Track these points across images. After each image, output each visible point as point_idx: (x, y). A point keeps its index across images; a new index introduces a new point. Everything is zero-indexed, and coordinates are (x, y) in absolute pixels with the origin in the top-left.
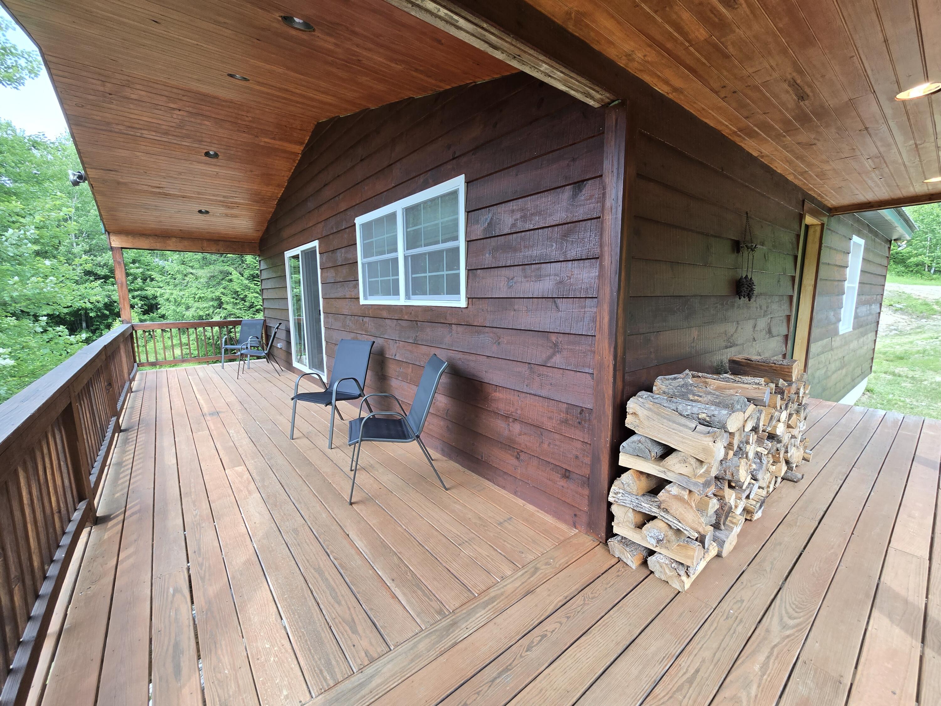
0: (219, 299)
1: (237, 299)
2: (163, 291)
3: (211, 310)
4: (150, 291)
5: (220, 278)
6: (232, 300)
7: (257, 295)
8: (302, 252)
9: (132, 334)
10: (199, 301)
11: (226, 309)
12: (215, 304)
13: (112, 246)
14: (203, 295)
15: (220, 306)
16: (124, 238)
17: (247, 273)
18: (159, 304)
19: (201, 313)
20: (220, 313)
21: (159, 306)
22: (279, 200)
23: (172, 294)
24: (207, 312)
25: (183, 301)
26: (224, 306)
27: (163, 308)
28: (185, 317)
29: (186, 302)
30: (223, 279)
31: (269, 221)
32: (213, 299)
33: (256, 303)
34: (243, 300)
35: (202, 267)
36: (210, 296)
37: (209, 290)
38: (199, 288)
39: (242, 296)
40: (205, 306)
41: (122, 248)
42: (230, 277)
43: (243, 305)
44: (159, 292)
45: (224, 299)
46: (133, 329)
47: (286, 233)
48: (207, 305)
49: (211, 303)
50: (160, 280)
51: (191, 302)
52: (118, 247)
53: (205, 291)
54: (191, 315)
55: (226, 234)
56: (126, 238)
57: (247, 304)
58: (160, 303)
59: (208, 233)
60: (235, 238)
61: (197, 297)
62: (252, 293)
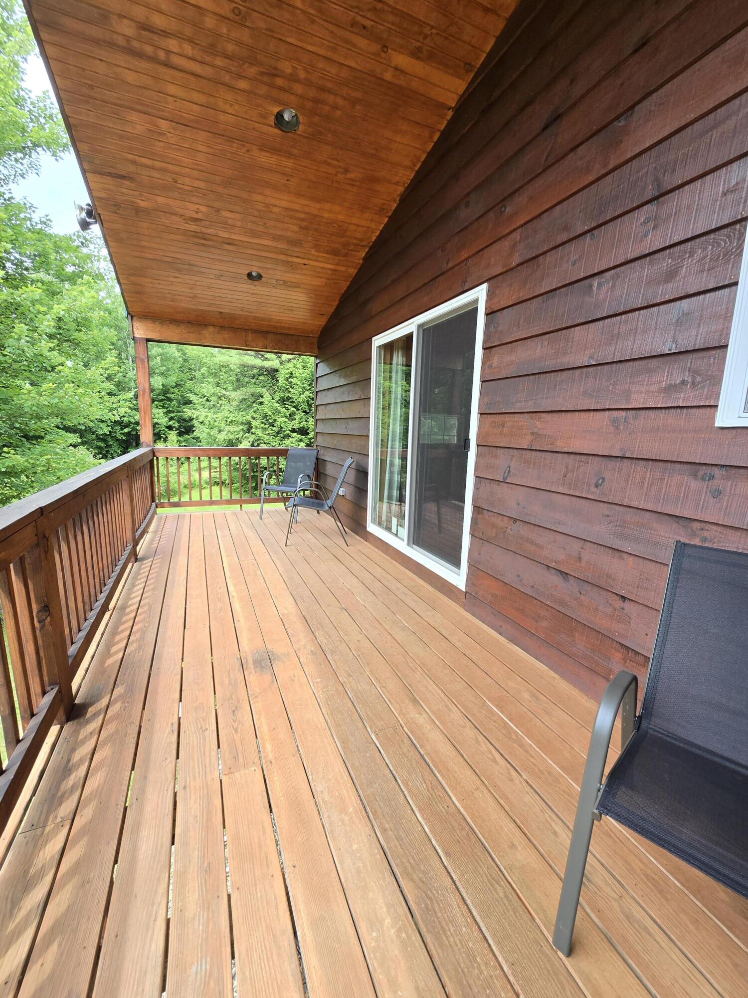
0: (249, 423)
1: (265, 425)
2: (199, 413)
3: (241, 434)
4: (188, 412)
5: (251, 401)
6: (262, 425)
7: (287, 420)
8: (419, 326)
9: (151, 462)
10: (229, 425)
11: (255, 434)
12: (245, 428)
13: (135, 336)
14: (234, 419)
15: (249, 430)
16: (150, 325)
17: (278, 396)
18: (194, 427)
19: (232, 437)
20: (248, 438)
21: (194, 429)
22: (371, 248)
23: (207, 416)
24: (237, 436)
25: (216, 424)
26: (253, 430)
27: (197, 430)
28: (217, 440)
29: (219, 425)
30: (253, 402)
31: (343, 295)
32: (242, 423)
33: (285, 428)
34: (272, 425)
35: (234, 390)
36: (241, 419)
37: (241, 413)
38: (231, 412)
39: (270, 421)
40: (236, 430)
41: (148, 340)
42: (261, 400)
43: (272, 430)
44: (195, 414)
45: (254, 423)
46: (154, 455)
47: (375, 307)
48: (236, 429)
49: (241, 427)
50: (197, 402)
51: (223, 425)
52: (142, 338)
53: (236, 414)
54: (223, 439)
55: (278, 321)
56: (152, 325)
57: (275, 429)
58: (195, 425)
59: (256, 318)
60: (289, 328)
61: (229, 420)
62: (282, 417)
